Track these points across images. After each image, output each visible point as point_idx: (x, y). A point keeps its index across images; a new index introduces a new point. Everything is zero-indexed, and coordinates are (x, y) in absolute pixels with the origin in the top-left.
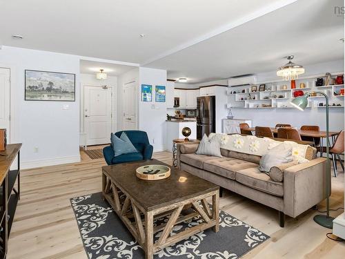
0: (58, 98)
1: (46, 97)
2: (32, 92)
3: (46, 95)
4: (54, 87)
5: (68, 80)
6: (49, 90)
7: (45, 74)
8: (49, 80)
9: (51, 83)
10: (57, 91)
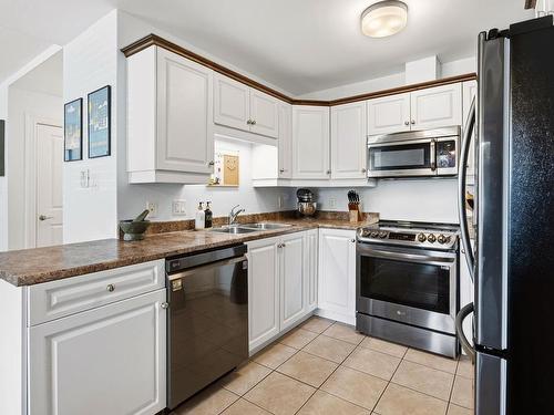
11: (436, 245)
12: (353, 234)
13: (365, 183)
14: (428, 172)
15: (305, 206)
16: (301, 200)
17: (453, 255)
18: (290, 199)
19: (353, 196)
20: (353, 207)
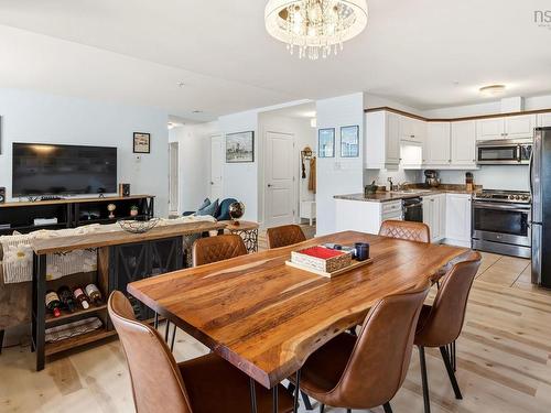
0: (242, 159)
1: (235, 159)
2: (229, 154)
3: (235, 157)
4: (240, 148)
5: (247, 139)
6: (237, 150)
8: (237, 141)
9: (238, 145)
10: (241, 152)
11: (520, 201)
12: (469, 196)
13: (475, 167)
14: (516, 162)
15: (433, 180)
16: (429, 177)
17: (529, 206)
18: (420, 176)
19: (469, 175)
20: (468, 182)
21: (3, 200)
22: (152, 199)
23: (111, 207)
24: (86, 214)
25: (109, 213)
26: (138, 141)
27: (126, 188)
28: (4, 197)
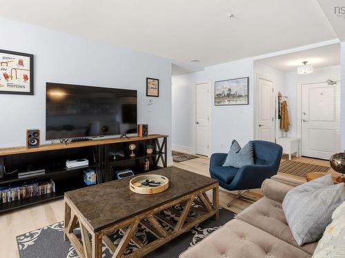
0: (234, 103)
1: (227, 103)
2: (219, 98)
3: (226, 101)
4: (232, 93)
5: (242, 84)
6: (229, 95)
7: (226, 83)
8: (228, 87)
9: (230, 90)
10: (234, 96)
21: (38, 144)
22: (165, 138)
23: (132, 147)
24: (113, 154)
25: (130, 152)
26: (150, 86)
27: (145, 127)
28: (38, 141)
